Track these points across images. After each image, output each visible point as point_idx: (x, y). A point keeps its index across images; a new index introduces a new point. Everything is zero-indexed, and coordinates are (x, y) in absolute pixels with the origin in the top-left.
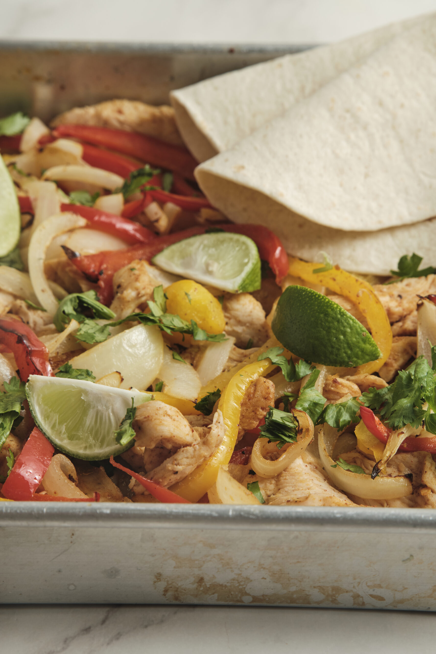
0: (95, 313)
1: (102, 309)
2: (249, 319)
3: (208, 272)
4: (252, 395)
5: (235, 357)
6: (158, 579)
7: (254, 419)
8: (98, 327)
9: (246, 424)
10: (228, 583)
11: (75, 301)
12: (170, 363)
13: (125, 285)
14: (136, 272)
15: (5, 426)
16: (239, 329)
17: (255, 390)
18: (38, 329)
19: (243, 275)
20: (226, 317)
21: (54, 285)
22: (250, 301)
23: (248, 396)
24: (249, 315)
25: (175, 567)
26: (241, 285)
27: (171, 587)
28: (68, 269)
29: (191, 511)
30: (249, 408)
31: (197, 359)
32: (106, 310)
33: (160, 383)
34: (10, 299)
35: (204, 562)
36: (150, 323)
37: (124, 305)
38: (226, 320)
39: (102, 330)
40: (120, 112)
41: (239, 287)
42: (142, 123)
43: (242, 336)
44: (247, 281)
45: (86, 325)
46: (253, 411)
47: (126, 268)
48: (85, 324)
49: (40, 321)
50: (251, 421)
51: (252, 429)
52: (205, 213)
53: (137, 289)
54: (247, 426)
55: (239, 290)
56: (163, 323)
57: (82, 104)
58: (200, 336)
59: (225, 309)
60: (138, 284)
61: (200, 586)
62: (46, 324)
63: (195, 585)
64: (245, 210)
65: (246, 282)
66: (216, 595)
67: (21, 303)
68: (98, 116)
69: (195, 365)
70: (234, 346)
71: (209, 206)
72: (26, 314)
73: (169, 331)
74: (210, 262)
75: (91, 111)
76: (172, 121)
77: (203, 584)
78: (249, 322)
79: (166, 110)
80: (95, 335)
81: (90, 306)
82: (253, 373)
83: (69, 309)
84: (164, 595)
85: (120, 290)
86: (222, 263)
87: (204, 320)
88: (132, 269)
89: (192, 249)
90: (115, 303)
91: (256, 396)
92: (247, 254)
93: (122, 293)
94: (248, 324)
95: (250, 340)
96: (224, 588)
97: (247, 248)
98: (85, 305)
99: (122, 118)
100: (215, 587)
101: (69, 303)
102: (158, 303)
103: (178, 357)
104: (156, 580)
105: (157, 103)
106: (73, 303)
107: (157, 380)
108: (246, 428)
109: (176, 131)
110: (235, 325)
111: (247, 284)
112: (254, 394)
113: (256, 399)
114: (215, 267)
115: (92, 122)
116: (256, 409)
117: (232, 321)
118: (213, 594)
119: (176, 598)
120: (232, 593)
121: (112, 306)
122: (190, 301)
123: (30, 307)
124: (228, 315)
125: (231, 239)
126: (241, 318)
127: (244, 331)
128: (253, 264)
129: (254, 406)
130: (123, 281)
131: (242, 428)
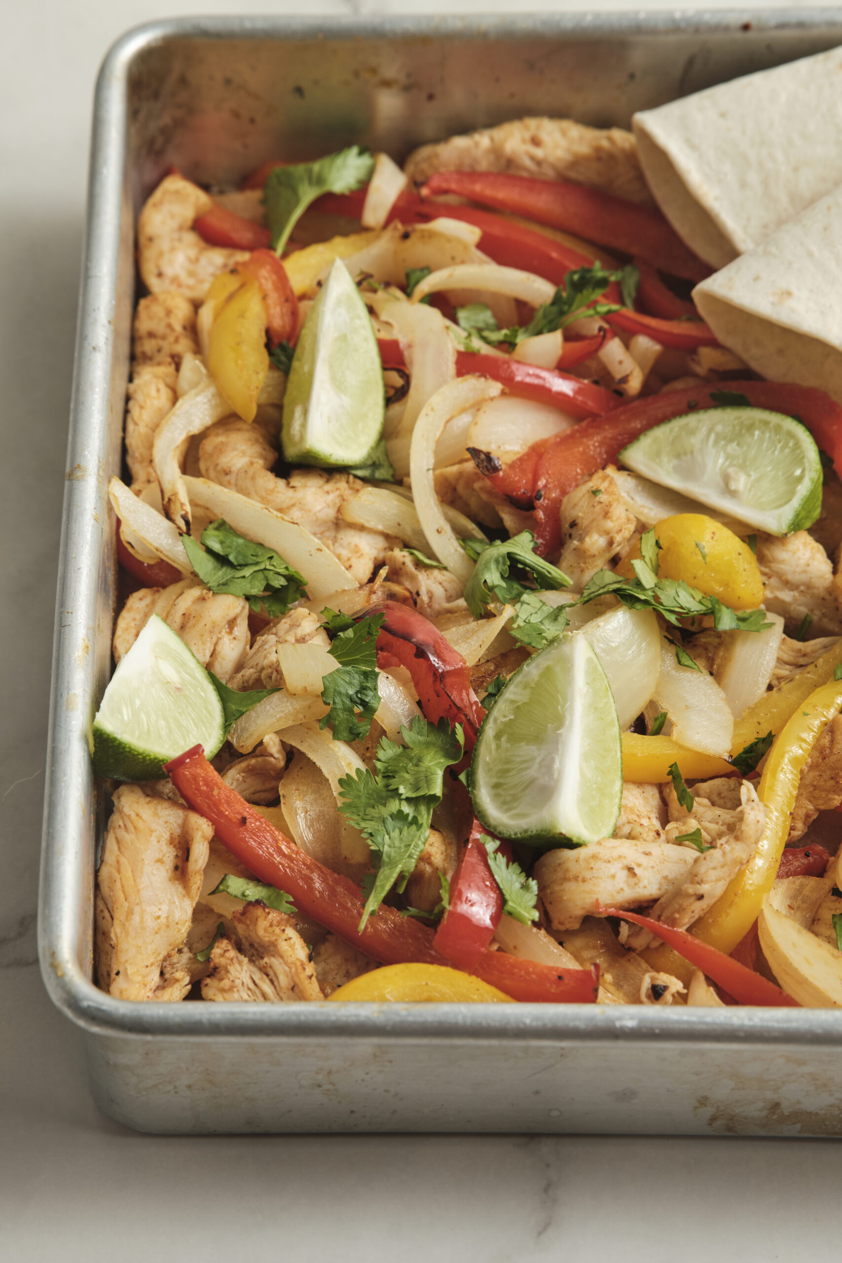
0: (536, 579)
1: (549, 573)
2: (804, 578)
3: (729, 492)
4: (828, 751)
5: (786, 657)
6: (701, 1104)
7: (834, 791)
8: (547, 610)
9: (821, 802)
10: (821, 1110)
11: (504, 564)
12: (673, 672)
13: (584, 523)
14: (603, 497)
15: (420, 822)
16: (786, 596)
17: (832, 741)
18: (436, 606)
19: (796, 503)
20: (764, 574)
21: (453, 513)
22: (805, 544)
23: (822, 752)
24: (805, 572)
25: (732, 1089)
26: (793, 524)
27: (723, 1115)
28: (477, 485)
29: (776, 1025)
30: (824, 771)
31: (718, 661)
32: (555, 572)
33: (661, 716)
34: (381, 543)
35: (784, 1083)
36: (639, 606)
37: (585, 563)
38: (764, 579)
39: (555, 615)
40: (536, 142)
41: (790, 527)
42: (576, 162)
43: (792, 608)
44: (803, 514)
45: (525, 606)
46: (832, 778)
47: (584, 489)
48: (523, 603)
49: (439, 592)
50: (830, 796)
51: (833, 808)
52: (707, 358)
53: (607, 533)
54: (823, 804)
55: (790, 533)
56: (661, 604)
57: (465, 129)
58: (726, 621)
59: (762, 559)
60: (609, 525)
61: (774, 1113)
62: (449, 599)
63: (765, 1113)
64: (780, 352)
65: (800, 517)
66: (798, 1126)
67: (400, 555)
68: (496, 151)
69: (716, 674)
70: (784, 636)
71: (714, 343)
72: (413, 578)
73: (672, 618)
74: (731, 470)
75: (483, 140)
76: (631, 158)
77: (779, 1111)
78: (804, 584)
79: (620, 137)
80: (542, 627)
81: (528, 569)
82: (828, 707)
83: (493, 577)
84: (710, 1124)
85: (574, 531)
86: (754, 475)
87: (727, 585)
88: (595, 492)
89: (695, 441)
90: (568, 556)
91: (835, 751)
92: (799, 459)
93: (581, 540)
94: (802, 588)
95: (807, 616)
96: (813, 1117)
97: (797, 445)
98: (520, 566)
99: (539, 153)
100: (797, 1116)
101: (493, 566)
102: (647, 559)
103: (686, 660)
104: (698, 1105)
105: (602, 122)
106: (500, 567)
107: (652, 704)
108: (822, 807)
109: (640, 177)
110: (778, 589)
111: (802, 519)
112: (831, 748)
113: (835, 757)
114: (741, 482)
115: (484, 165)
116: (837, 774)
117: (774, 581)
118: (794, 1124)
119: (730, 1129)
120: (827, 1123)
121: (564, 564)
122: (704, 557)
123: (418, 564)
124: (766, 570)
125: (766, 423)
126: (790, 577)
127: (795, 599)
128: (812, 480)
129: (833, 769)
130: (580, 514)
131: (815, 807)
